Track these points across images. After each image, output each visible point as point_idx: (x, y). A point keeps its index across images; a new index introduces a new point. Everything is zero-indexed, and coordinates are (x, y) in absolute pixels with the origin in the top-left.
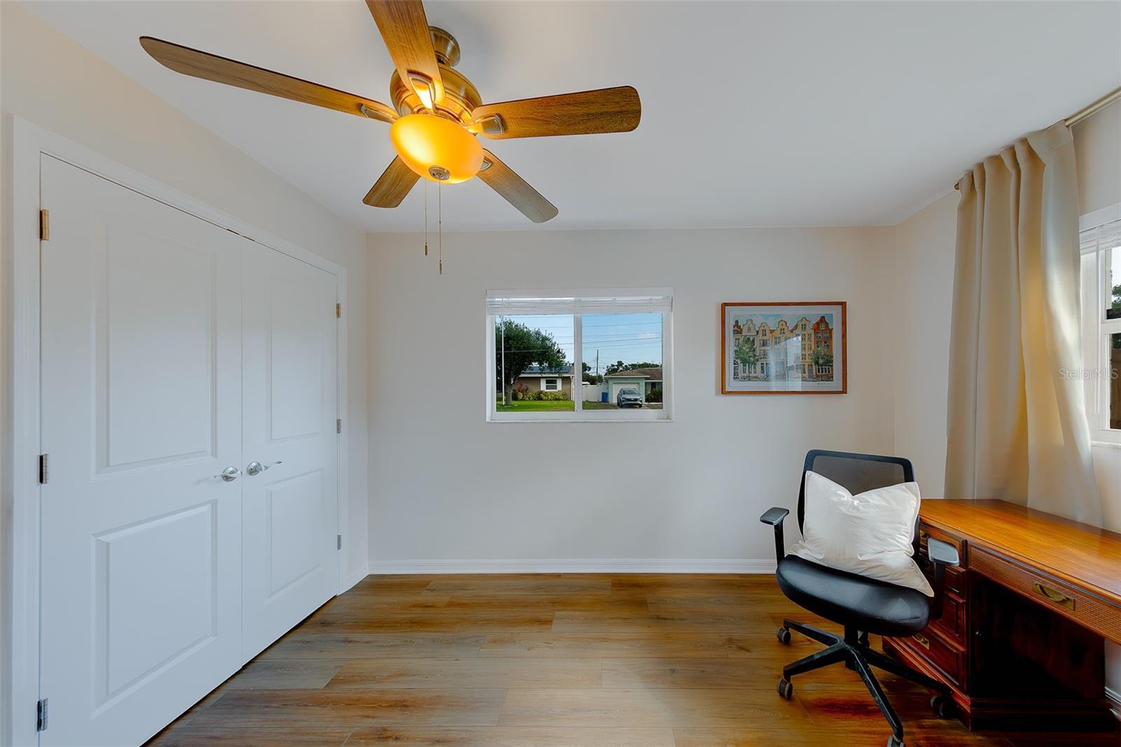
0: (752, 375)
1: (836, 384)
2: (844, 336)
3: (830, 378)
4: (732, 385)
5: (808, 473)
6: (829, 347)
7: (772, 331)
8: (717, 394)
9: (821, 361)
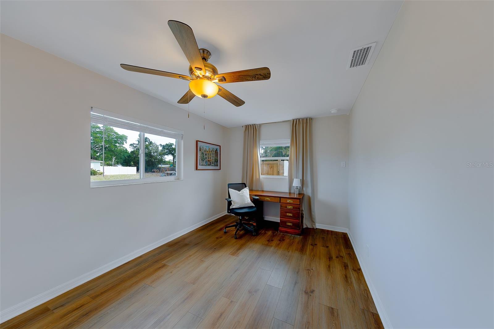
0: (203, 164)
1: (218, 168)
2: (220, 155)
3: (217, 165)
4: (199, 167)
5: (229, 189)
6: (217, 157)
7: (207, 151)
8: (195, 170)
9: (216, 161)
